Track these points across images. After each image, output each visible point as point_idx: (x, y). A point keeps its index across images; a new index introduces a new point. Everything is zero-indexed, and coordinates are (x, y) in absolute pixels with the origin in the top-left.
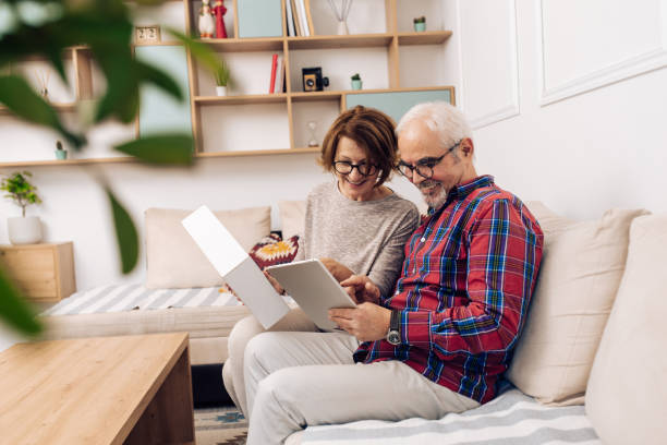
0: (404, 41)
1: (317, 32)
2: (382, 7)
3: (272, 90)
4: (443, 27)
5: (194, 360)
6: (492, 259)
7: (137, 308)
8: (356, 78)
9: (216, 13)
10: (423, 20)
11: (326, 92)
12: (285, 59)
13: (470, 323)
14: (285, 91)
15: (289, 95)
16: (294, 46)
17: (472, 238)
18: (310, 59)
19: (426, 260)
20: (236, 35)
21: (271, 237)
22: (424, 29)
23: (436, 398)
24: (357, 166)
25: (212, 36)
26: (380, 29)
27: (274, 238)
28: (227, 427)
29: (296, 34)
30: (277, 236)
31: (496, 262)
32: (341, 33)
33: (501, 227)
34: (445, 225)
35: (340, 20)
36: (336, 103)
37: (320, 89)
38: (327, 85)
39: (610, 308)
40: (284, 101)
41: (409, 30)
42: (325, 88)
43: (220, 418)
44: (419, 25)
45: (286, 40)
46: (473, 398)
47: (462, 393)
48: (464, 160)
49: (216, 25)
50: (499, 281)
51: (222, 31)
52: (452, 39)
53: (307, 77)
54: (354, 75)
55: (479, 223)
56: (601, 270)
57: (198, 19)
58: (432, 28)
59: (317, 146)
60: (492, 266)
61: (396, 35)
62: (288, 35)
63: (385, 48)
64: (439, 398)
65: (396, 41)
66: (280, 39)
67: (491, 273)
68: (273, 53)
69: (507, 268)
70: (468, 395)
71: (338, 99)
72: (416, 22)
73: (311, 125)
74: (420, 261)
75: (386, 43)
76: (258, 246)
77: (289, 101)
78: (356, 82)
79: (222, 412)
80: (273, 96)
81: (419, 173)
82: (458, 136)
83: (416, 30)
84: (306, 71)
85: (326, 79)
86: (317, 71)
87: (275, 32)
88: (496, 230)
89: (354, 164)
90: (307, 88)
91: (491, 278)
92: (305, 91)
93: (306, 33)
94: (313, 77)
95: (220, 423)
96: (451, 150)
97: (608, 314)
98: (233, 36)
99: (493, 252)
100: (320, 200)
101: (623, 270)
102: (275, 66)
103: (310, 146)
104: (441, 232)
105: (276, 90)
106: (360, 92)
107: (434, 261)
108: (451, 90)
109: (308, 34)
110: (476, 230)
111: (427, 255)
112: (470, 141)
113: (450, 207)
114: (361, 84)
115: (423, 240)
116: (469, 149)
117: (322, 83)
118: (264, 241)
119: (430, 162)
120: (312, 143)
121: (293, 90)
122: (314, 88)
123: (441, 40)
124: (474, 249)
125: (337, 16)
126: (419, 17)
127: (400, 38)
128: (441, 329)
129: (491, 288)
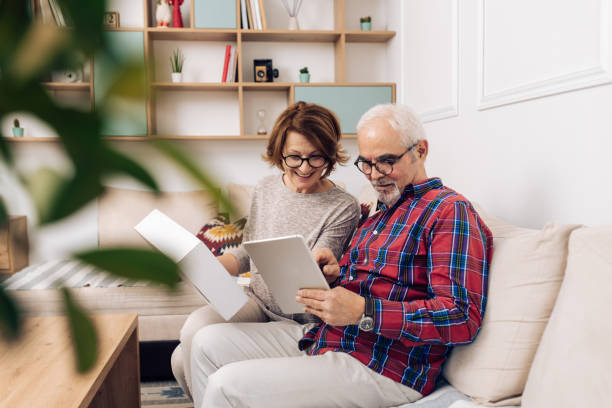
0: (351, 38)
1: (269, 26)
2: (330, 6)
3: (224, 79)
4: (387, 27)
5: (142, 337)
6: (455, 257)
7: (88, 285)
8: (305, 71)
9: (173, 3)
10: (369, 20)
11: (276, 83)
12: (238, 49)
13: (443, 315)
14: (237, 80)
15: (241, 84)
16: (247, 38)
17: (434, 236)
18: (261, 51)
19: (382, 253)
20: (192, 25)
21: (219, 219)
22: (370, 29)
23: (379, 390)
24: (307, 160)
25: (168, 25)
26: (328, 26)
27: (221, 220)
28: (172, 402)
29: (249, 27)
30: (224, 219)
31: (459, 261)
32: (292, 28)
33: (462, 228)
34: (402, 220)
35: (291, 16)
36: (285, 93)
37: (270, 80)
38: (277, 76)
39: (548, 317)
40: (236, 90)
41: (355, 28)
42: (274, 79)
43: (165, 393)
44: (365, 25)
45: (239, 32)
46: (415, 388)
47: (405, 383)
48: (419, 161)
49: (173, 14)
50: (461, 278)
51: (179, 20)
52: (396, 38)
53: (259, 68)
54: (302, 68)
55: (442, 223)
56: (539, 280)
57: (156, 8)
58: (378, 27)
59: (265, 134)
60: (455, 263)
61: (343, 32)
62: (242, 27)
63: (332, 44)
64: (381, 388)
65: (343, 38)
66: (234, 31)
67: (454, 271)
68: (227, 44)
69: (469, 266)
70: (410, 386)
71: (287, 90)
72: (362, 21)
73: (260, 113)
74: (374, 253)
75: (334, 39)
76: (206, 228)
77: (240, 89)
78: (305, 75)
79: (167, 387)
80: (224, 84)
81: (377, 169)
82: (417, 137)
83: (362, 28)
84: (257, 63)
85: (276, 70)
86: (268, 63)
87: (230, 24)
88: (458, 230)
89: (304, 157)
90: (258, 78)
91: (454, 275)
92: (256, 81)
93: (258, 26)
94: (263, 68)
95: (165, 398)
96: (409, 149)
97: (546, 323)
98: (189, 26)
99: (456, 251)
100: (265, 192)
101: (561, 281)
102: (228, 56)
103: (259, 134)
104: (397, 228)
105: (228, 79)
106: (307, 85)
107: (391, 255)
108: (393, 87)
109: (260, 28)
110: (438, 229)
111: (384, 248)
112: (426, 143)
113: (405, 204)
114: (309, 76)
115: (375, 232)
116: (423, 150)
117: (272, 74)
118: (212, 223)
119: (390, 159)
120: (261, 131)
121: (244, 80)
122: (265, 79)
123: (386, 39)
124: (437, 247)
125: (289, 12)
126: (364, 16)
127: (347, 36)
128: (416, 318)
129: (455, 284)
